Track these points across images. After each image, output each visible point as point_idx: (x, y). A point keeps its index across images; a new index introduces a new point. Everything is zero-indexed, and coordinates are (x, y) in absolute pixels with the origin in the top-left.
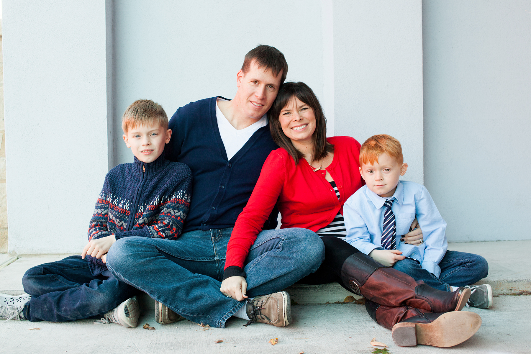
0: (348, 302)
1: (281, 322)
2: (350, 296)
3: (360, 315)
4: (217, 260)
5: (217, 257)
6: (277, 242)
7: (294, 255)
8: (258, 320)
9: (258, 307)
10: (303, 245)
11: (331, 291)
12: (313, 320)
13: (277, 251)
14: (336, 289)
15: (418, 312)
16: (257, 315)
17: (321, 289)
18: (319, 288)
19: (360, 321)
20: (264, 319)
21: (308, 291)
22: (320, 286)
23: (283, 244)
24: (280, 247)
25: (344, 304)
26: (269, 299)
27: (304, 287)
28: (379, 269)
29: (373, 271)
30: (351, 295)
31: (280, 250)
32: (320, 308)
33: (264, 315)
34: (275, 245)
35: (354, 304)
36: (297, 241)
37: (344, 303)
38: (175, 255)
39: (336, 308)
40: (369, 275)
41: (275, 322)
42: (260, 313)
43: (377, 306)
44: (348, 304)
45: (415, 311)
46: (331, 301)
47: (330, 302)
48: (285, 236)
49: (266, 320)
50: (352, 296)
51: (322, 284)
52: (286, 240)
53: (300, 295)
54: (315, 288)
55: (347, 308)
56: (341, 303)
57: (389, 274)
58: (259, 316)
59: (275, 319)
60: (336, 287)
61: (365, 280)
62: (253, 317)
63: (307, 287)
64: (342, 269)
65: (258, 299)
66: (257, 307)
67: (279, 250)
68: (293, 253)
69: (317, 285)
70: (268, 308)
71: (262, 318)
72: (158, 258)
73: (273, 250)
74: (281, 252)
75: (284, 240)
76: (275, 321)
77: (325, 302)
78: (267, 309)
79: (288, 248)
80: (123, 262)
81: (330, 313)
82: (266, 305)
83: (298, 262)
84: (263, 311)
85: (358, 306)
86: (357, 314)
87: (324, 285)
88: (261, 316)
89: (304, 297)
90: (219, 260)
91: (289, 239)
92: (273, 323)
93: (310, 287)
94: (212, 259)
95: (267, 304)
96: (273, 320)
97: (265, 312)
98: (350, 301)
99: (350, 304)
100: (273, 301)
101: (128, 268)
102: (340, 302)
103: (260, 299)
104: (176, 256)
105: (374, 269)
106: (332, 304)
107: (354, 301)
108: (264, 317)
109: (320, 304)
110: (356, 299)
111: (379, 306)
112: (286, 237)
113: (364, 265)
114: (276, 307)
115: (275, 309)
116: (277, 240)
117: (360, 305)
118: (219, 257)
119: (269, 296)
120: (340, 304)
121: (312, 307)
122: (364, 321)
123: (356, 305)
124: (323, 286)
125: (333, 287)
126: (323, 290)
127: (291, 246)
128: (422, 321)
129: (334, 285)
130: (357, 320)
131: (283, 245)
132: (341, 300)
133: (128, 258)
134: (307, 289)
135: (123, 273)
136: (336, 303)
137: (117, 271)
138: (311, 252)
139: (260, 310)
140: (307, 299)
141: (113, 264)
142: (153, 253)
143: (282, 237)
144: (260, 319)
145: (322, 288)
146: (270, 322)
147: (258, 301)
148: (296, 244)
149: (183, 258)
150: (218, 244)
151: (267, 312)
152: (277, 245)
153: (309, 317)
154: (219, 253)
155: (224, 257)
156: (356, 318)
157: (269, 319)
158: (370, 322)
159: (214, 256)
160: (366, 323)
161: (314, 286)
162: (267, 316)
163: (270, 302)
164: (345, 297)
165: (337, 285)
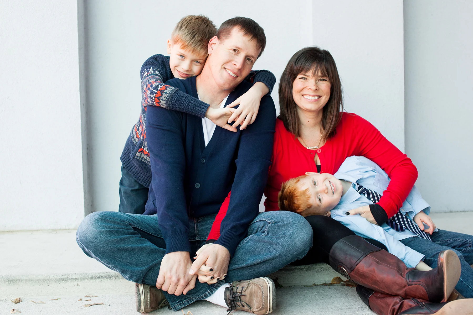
0: (335, 284)
1: (264, 311)
2: (337, 277)
3: (350, 299)
4: (197, 240)
5: (198, 238)
6: (262, 225)
7: (280, 241)
8: (238, 308)
9: (238, 293)
10: (290, 230)
11: (317, 272)
12: (301, 307)
13: (262, 236)
14: (323, 270)
15: (416, 302)
16: (237, 302)
17: (306, 271)
18: (304, 269)
19: (352, 308)
20: (244, 306)
21: (293, 273)
22: (306, 268)
23: (269, 227)
24: (265, 230)
25: (331, 287)
26: (250, 285)
27: (289, 268)
28: (369, 254)
29: (363, 257)
30: (339, 276)
31: (266, 234)
32: (307, 291)
33: (244, 302)
34: (260, 228)
35: (342, 286)
36: (283, 226)
37: (331, 284)
38: (151, 233)
39: (323, 291)
40: (358, 261)
41: (257, 310)
42: (240, 299)
43: (370, 294)
44: (336, 287)
45: (412, 301)
46: (318, 282)
47: (316, 284)
48: (272, 219)
49: (246, 308)
50: (340, 278)
51: (308, 264)
52: (272, 223)
53: (285, 277)
54: (301, 269)
55: (336, 291)
56: (329, 285)
57: (380, 261)
58: (239, 303)
59: (258, 306)
60: (322, 268)
61: (354, 266)
62: (232, 304)
63: (293, 269)
64: (330, 254)
65: (237, 285)
66: (236, 293)
67: (264, 234)
68: (279, 238)
69: (302, 266)
70: (250, 295)
71: (242, 305)
72: (132, 237)
73: (258, 233)
74: (266, 236)
75: (270, 223)
76: (257, 308)
77: (310, 284)
78: (248, 296)
79: (274, 233)
80: (94, 238)
81: (318, 297)
82: (246, 291)
83: (284, 248)
84: (243, 298)
85: (346, 288)
86: (347, 298)
87: (310, 265)
88: (241, 302)
89: (289, 279)
90: (199, 240)
91: (276, 222)
92: (255, 310)
93: (295, 269)
94: (192, 239)
95: (249, 291)
96: (255, 308)
97: (245, 298)
98: (338, 283)
99: (337, 286)
100: (256, 287)
101: (99, 246)
102: (327, 284)
103: (239, 284)
104: (153, 234)
105: (365, 255)
106: (319, 286)
107: (342, 283)
108: (244, 304)
109: (307, 287)
110: (344, 280)
111: (372, 293)
112: (273, 221)
113: (353, 250)
114: (260, 294)
115: (259, 296)
116: (263, 223)
117: (348, 287)
118: (200, 238)
119: (249, 281)
120: (327, 287)
121: (298, 290)
122: (356, 308)
123: (345, 287)
124: (309, 267)
125: (319, 268)
126: (309, 272)
127: (277, 230)
128: (423, 312)
129: (321, 266)
130: (349, 307)
131: (268, 229)
132: (328, 281)
133: (99, 235)
134: (292, 271)
135: (94, 250)
136: (323, 285)
137: (87, 247)
138: (299, 238)
139: (240, 296)
140: (292, 281)
141: (83, 240)
142: (127, 230)
143: (268, 220)
144: (239, 306)
145: (308, 269)
146: (251, 309)
147: (238, 287)
148: (283, 229)
149: (160, 236)
150: (200, 224)
151: (247, 299)
152: (262, 228)
153: (297, 302)
154: (201, 234)
155: (205, 238)
156: (347, 304)
157: (249, 306)
158: (362, 309)
159: (195, 237)
160: (358, 310)
161: (299, 267)
162: (247, 303)
163: (252, 288)
164: (332, 279)
165: (323, 266)
